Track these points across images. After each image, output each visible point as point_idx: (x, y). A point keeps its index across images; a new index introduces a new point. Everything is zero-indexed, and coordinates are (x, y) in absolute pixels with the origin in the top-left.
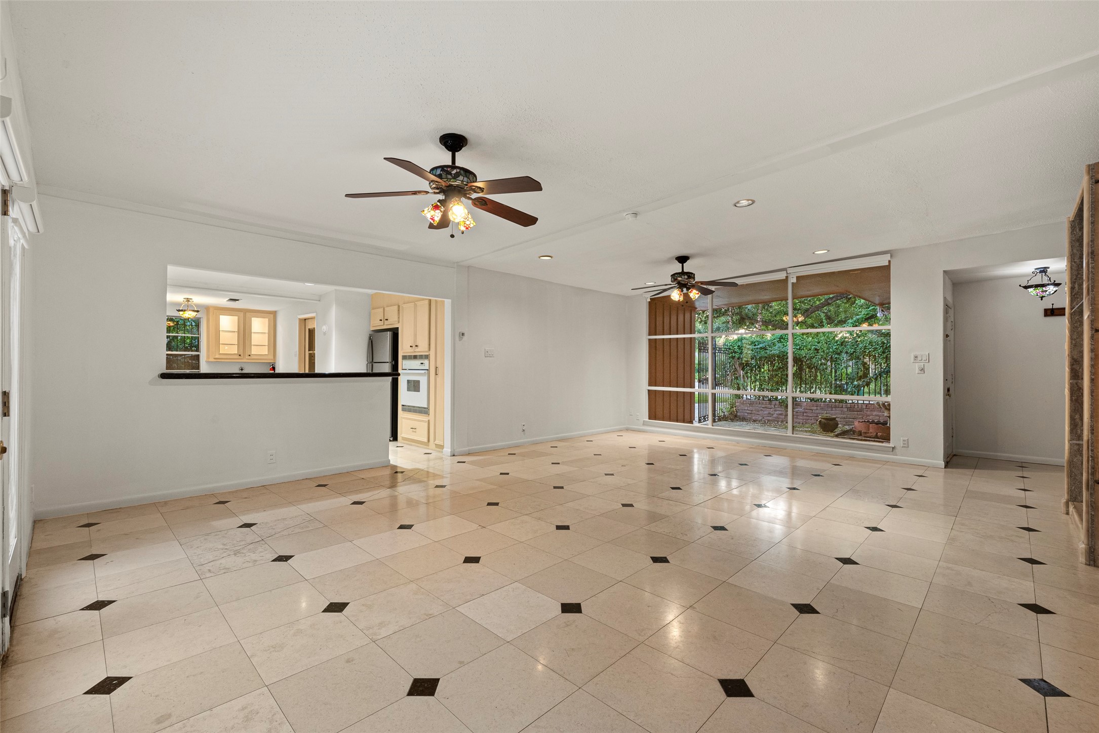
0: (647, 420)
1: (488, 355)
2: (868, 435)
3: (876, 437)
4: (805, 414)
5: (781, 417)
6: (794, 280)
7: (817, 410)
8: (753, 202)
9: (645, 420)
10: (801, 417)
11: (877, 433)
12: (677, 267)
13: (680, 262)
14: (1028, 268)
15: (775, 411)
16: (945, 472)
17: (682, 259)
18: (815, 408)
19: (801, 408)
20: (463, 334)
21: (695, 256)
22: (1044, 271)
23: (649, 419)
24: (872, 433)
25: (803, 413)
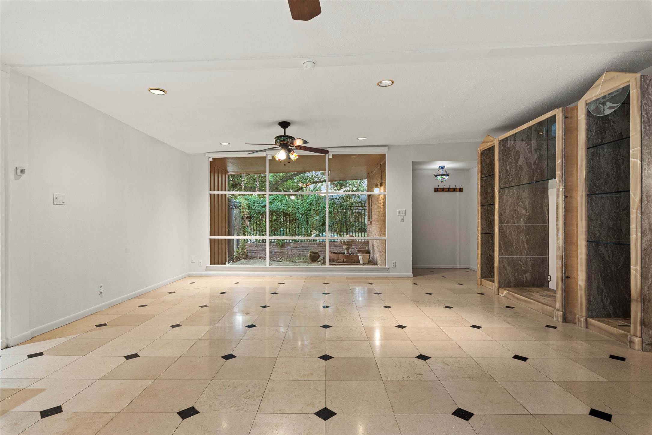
0: (210, 265)
1: (55, 201)
2: (339, 261)
3: (343, 262)
4: (292, 251)
5: (277, 253)
6: (331, 157)
7: (300, 247)
8: (393, 83)
9: (207, 265)
10: (290, 253)
11: (344, 260)
12: (280, 131)
13: (282, 127)
14: (436, 165)
15: (274, 250)
16: (413, 279)
17: (285, 125)
18: (299, 246)
19: (290, 247)
20: (22, 171)
21: (294, 123)
22: (443, 167)
23: (211, 265)
24: (341, 260)
25: (291, 250)
